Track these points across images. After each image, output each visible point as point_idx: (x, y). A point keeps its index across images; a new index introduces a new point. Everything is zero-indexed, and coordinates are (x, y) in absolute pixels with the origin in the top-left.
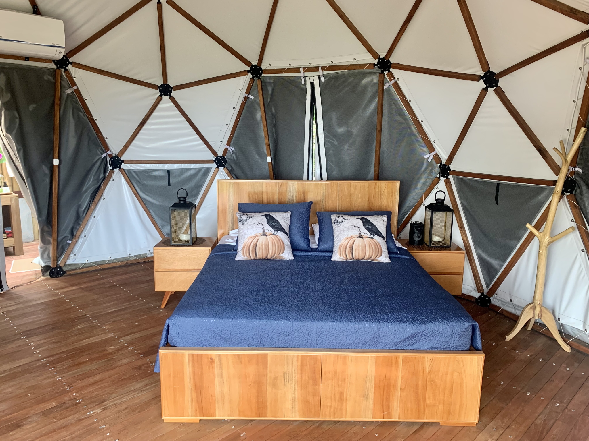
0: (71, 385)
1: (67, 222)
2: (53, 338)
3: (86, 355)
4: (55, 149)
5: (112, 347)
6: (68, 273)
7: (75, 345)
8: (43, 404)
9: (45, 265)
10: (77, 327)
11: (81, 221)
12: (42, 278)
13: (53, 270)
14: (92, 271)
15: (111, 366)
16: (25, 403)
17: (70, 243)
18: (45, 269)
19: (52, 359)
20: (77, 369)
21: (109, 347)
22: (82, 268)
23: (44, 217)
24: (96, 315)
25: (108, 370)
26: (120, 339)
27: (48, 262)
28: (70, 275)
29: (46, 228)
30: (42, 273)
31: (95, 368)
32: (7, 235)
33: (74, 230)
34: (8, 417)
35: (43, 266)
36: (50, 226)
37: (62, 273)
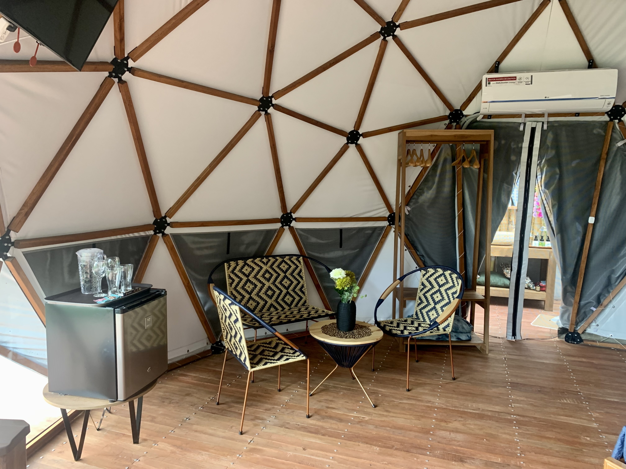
0: (524, 453)
1: (594, 286)
2: (534, 401)
3: (555, 432)
4: (593, 207)
5: (588, 439)
6: (585, 342)
7: (551, 417)
8: (491, 454)
9: (563, 326)
10: (563, 400)
11: (612, 289)
12: (557, 339)
13: (570, 335)
14: (616, 349)
15: (575, 457)
16: (478, 444)
17: (594, 310)
18: (562, 331)
19: (522, 419)
20: (539, 440)
21: (584, 437)
22: (603, 342)
23: (569, 276)
24: (592, 397)
25: (569, 459)
26: (603, 434)
27: (567, 324)
28: (587, 345)
29: (569, 288)
30: (558, 335)
31: (557, 450)
32: (541, 288)
33: (601, 298)
34: (459, 448)
35: (560, 327)
36: (573, 287)
37: (578, 340)
